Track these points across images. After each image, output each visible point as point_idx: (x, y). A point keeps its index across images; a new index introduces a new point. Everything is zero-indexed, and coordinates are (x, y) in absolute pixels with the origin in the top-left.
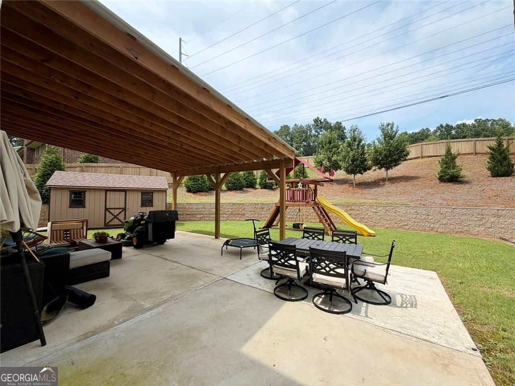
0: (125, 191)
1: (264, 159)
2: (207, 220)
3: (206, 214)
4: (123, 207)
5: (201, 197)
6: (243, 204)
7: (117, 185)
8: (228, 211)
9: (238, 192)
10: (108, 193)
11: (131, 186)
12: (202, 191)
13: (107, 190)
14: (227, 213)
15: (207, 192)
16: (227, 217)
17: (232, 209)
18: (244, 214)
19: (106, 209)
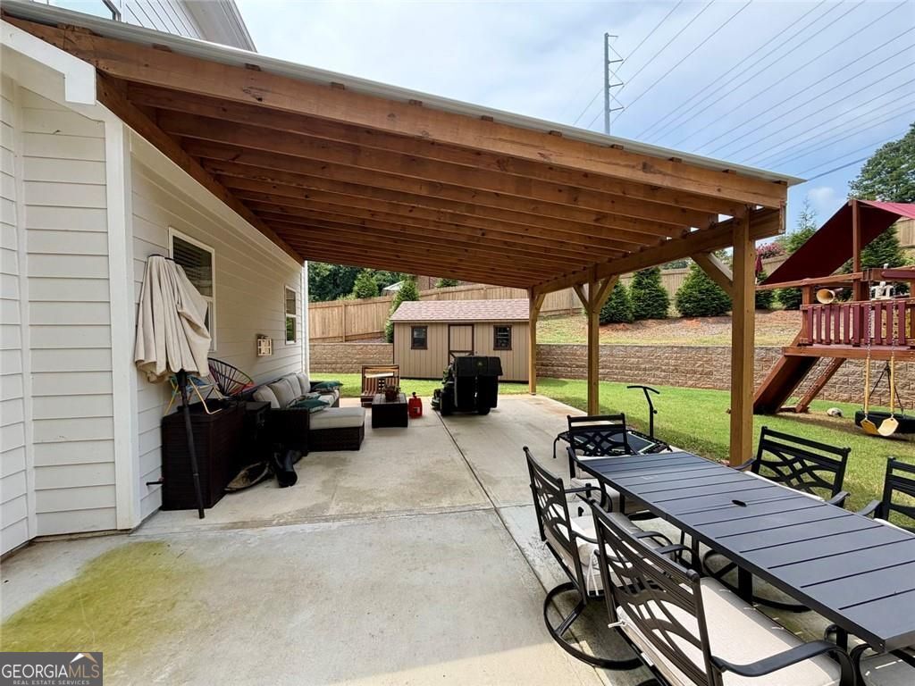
0: (471, 325)
1: (693, 229)
2: (617, 380)
3: (617, 368)
4: (470, 349)
5: (614, 334)
6: (707, 348)
7: (462, 317)
8: (668, 364)
9: (710, 320)
10: (451, 328)
11: (480, 317)
12: (619, 322)
13: (451, 325)
14: (664, 367)
15: (630, 322)
16: (665, 377)
17: (676, 359)
18: (711, 373)
19: (450, 352)
